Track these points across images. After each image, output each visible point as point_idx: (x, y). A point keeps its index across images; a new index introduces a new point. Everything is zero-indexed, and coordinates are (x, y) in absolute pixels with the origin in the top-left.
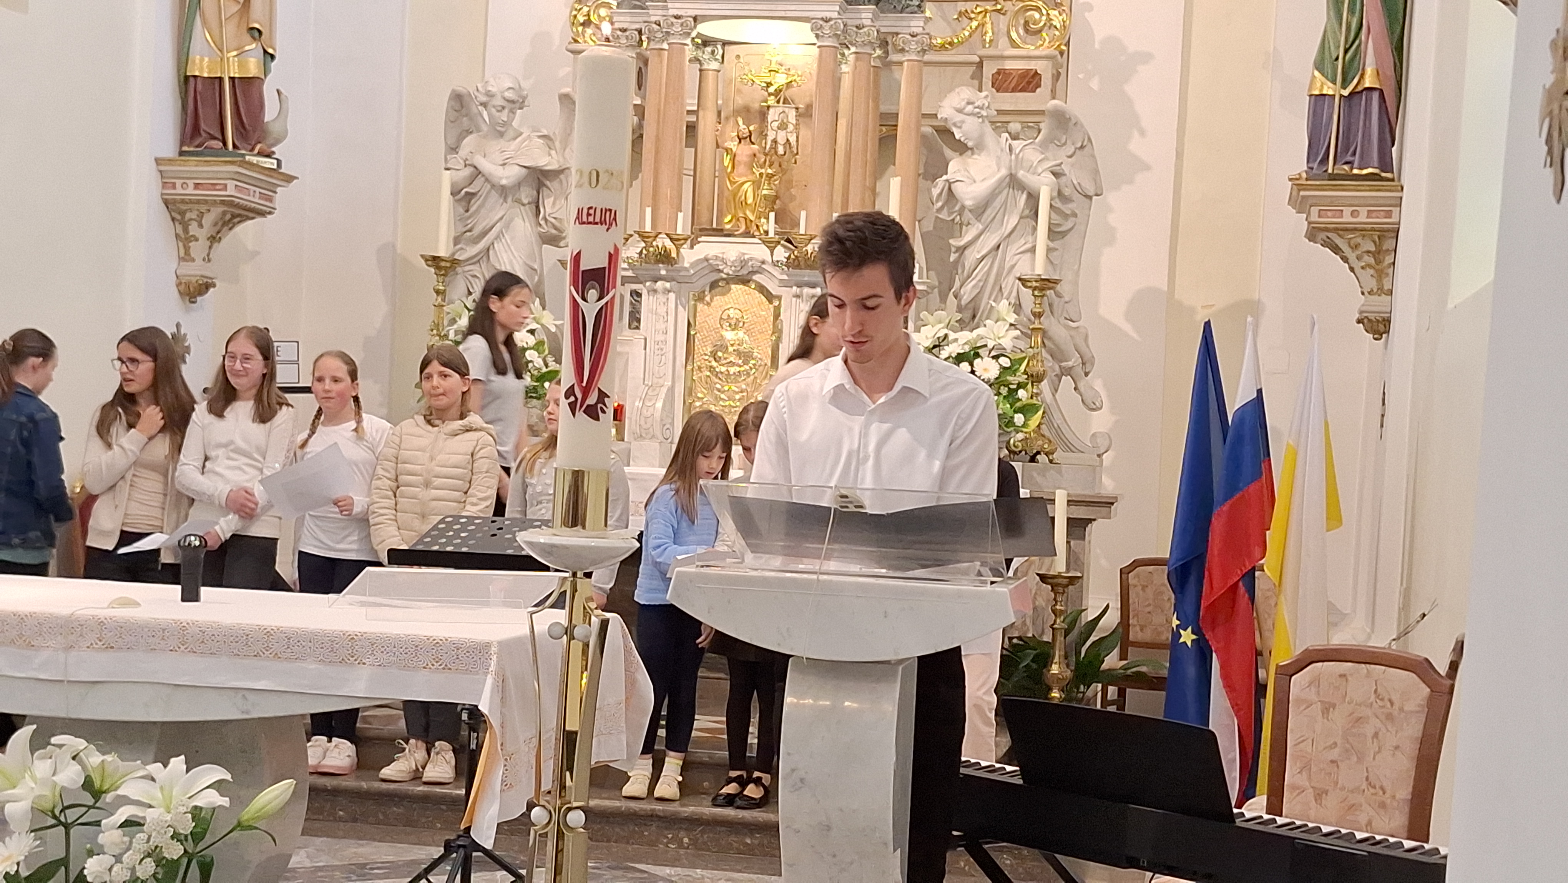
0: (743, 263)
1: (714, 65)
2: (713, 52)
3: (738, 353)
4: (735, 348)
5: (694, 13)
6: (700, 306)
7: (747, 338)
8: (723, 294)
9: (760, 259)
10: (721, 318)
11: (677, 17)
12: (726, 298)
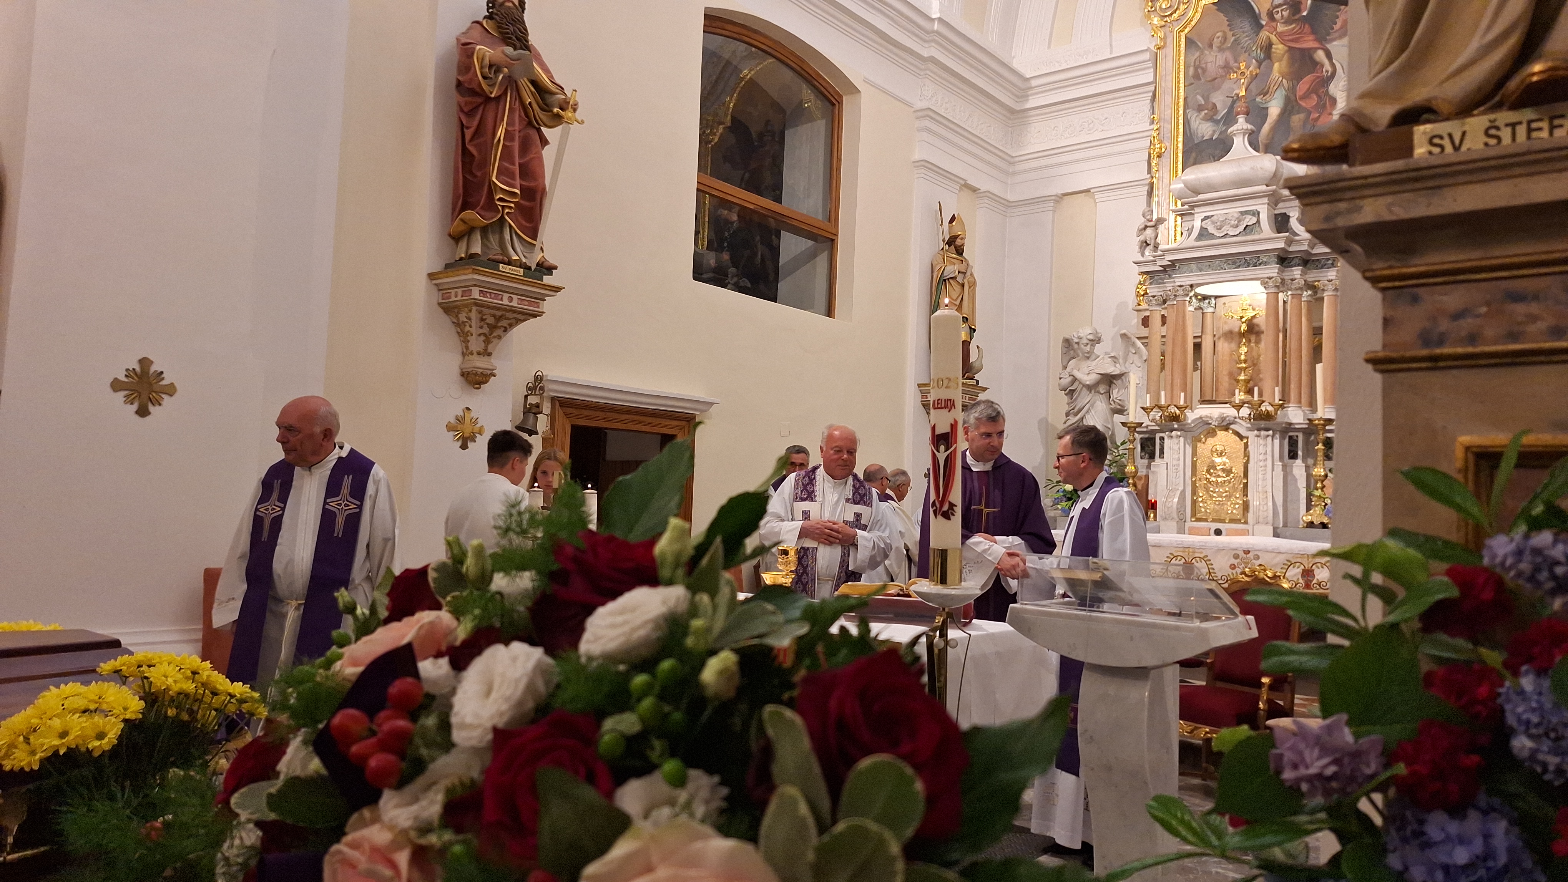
0: (1223, 419)
1: (1211, 310)
2: (1209, 303)
3: (1223, 470)
4: (1221, 467)
5: (1190, 283)
6: (1199, 444)
7: (1227, 461)
8: (1213, 437)
9: (1234, 416)
10: (1212, 451)
11: (1180, 286)
12: (1215, 439)
